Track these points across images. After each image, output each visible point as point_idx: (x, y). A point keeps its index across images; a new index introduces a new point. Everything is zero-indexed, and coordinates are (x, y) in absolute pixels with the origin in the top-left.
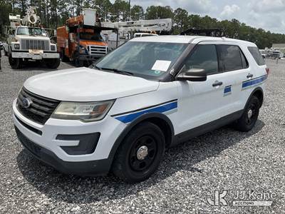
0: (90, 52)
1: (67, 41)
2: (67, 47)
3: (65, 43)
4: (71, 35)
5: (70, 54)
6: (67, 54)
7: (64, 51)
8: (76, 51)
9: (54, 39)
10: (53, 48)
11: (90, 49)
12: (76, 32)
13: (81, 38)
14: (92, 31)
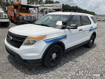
0: (25, 18)
1: (13, 13)
2: (13, 16)
3: (12, 14)
4: (15, 10)
5: (15, 19)
6: (13, 19)
7: (12, 18)
8: (18, 18)
9: (6, 12)
10: (5, 16)
11: (25, 17)
12: (17, 8)
13: (20, 11)
14: (25, 8)
